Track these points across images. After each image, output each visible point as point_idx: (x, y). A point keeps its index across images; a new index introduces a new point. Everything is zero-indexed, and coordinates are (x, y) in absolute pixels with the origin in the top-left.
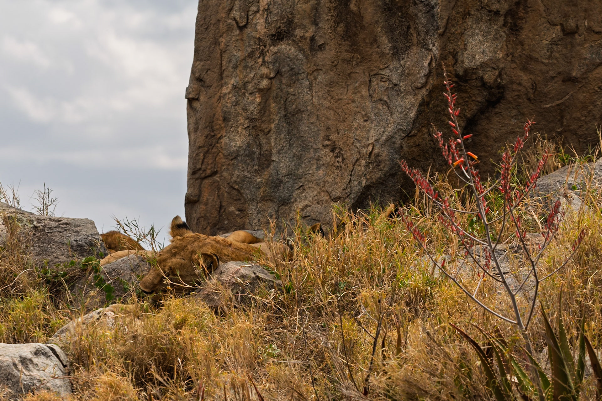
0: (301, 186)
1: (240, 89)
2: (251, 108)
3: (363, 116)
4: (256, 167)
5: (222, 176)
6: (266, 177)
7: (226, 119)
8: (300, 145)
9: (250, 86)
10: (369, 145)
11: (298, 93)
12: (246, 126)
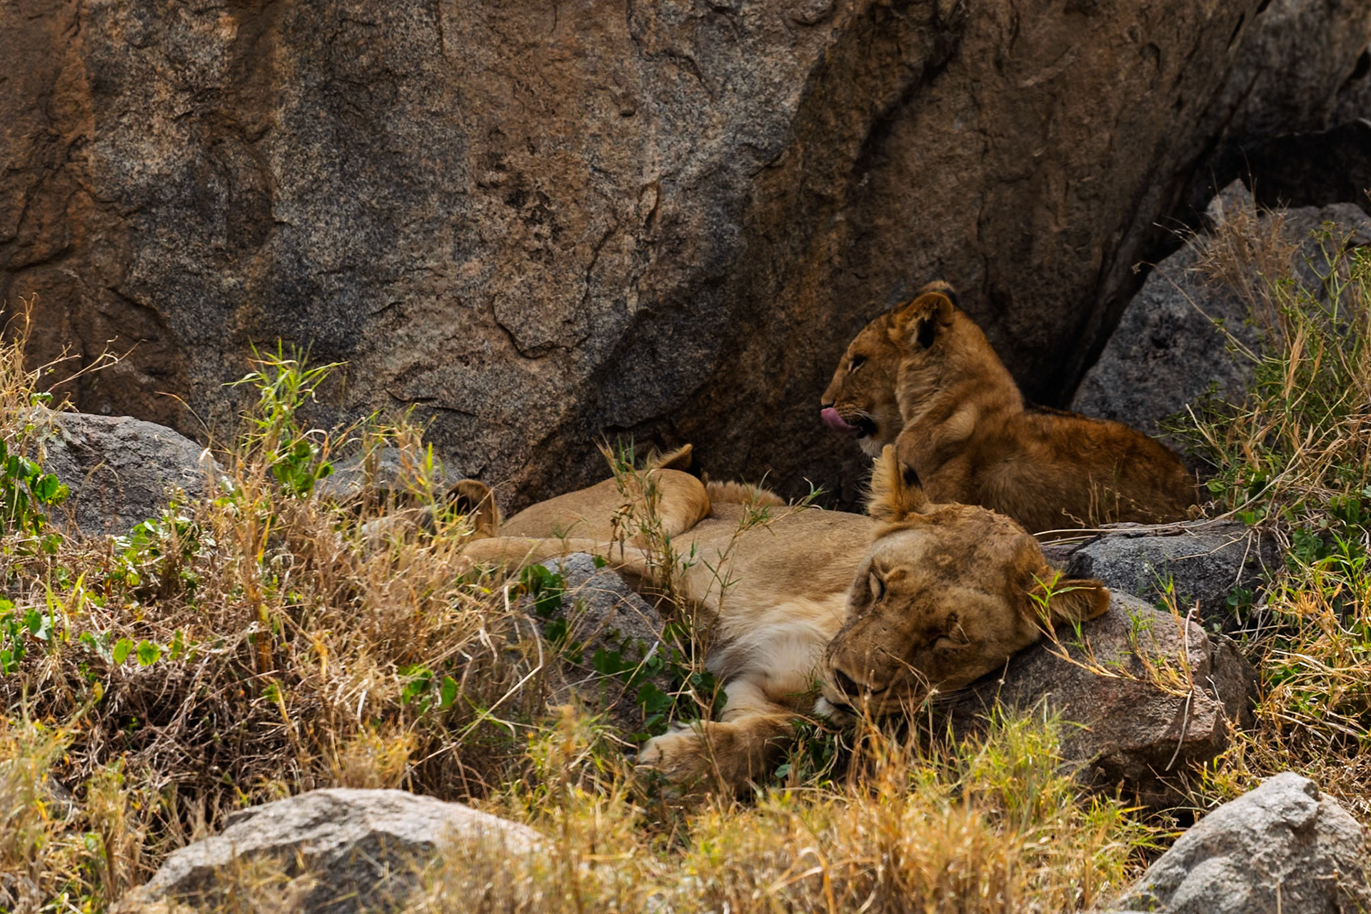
0: (391, 306)
2: (202, 57)
3: (615, 100)
4: (221, 242)
5: (87, 264)
6: (258, 273)
7: (102, 88)
8: (388, 180)
10: (645, 188)
11: (388, 21)
12: (178, 111)
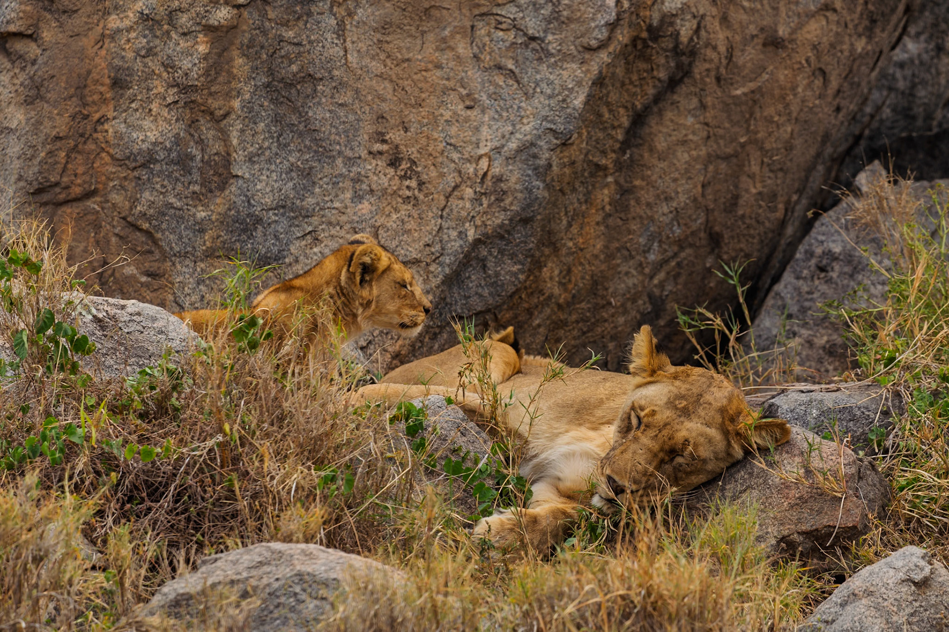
0: (310, 233)
1: (158, 23)
2: (186, 64)
3: (462, 98)
4: (197, 188)
5: (107, 201)
6: (222, 209)
7: (118, 84)
8: (309, 148)
9: (183, 19)
10: (480, 157)
11: (310, 42)
12: (169, 100)
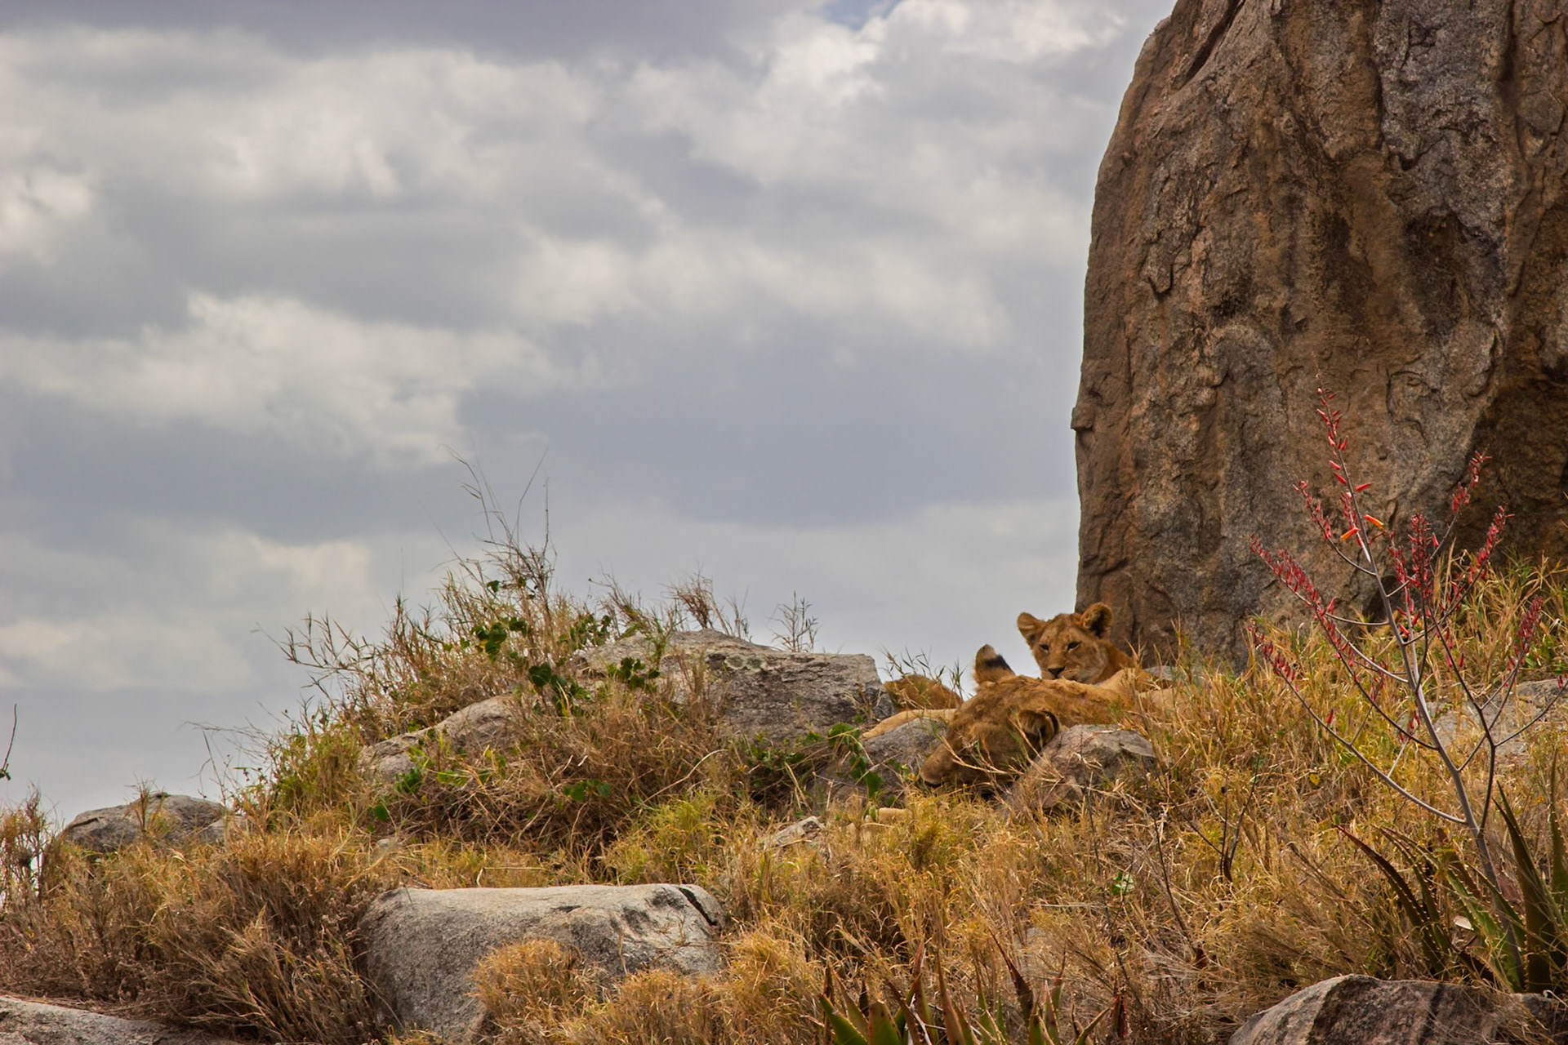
0: (1274, 582)
1: (1162, 408)
2: (1183, 442)
3: (1377, 451)
4: (1194, 551)
5: (1135, 569)
6: (1213, 567)
7: (1139, 465)
8: (1269, 507)
9: (1179, 402)
10: (1389, 502)
11: (1263, 413)
12: (1174, 475)
